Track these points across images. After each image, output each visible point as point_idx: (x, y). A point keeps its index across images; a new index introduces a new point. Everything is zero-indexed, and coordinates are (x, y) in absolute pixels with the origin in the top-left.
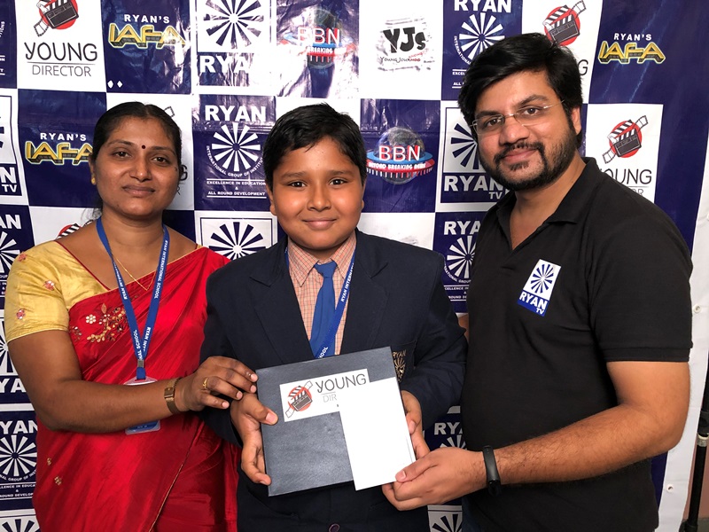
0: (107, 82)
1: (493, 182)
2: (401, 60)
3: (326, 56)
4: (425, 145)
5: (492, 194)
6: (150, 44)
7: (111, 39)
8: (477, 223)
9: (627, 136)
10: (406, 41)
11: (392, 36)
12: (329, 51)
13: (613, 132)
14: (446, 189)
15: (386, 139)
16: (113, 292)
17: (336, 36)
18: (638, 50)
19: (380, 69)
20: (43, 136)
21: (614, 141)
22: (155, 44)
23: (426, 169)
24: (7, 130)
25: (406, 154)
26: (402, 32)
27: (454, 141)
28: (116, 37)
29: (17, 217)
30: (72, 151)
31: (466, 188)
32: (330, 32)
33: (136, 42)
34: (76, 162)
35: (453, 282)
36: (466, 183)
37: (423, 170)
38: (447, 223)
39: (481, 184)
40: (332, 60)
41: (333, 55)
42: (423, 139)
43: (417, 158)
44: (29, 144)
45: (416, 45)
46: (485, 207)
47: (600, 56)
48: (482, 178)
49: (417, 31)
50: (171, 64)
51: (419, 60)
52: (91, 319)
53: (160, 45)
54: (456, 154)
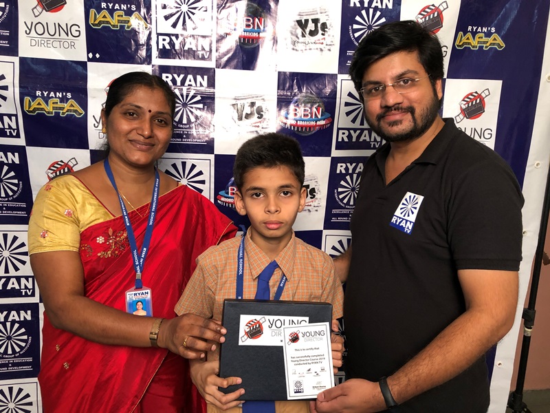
0: (88, 53)
1: (374, 134)
2: (309, 43)
3: (253, 39)
4: (325, 107)
5: (372, 143)
6: (120, 26)
7: (91, 21)
8: (361, 165)
9: (474, 103)
10: (313, 29)
11: (302, 24)
12: (255, 35)
13: (463, 100)
14: (340, 140)
15: (296, 102)
16: (117, 219)
17: (261, 24)
18: (484, 39)
19: (293, 49)
20: (39, 93)
21: (464, 107)
22: (125, 26)
23: (325, 125)
24: (10, 88)
25: (311, 113)
26: (310, 22)
27: (347, 104)
28: (95, 20)
29: (16, 154)
30: (60, 105)
31: (354, 140)
32: (257, 20)
33: (110, 24)
34: (63, 113)
35: (342, 208)
36: (354, 136)
37: (323, 125)
38: (339, 165)
39: (365, 137)
40: (257, 42)
41: (259, 38)
42: (324, 103)
43: (319, 117)
44: (27, 99)
45: (320, 32)
46: (368, 153)
47: (457, 43)
48: (366, 132)
49: (321, 22)
50: (137, 42)
51: (322, 43)
52: (100, 240)
53: (128, 27)
54: (348, 114)
